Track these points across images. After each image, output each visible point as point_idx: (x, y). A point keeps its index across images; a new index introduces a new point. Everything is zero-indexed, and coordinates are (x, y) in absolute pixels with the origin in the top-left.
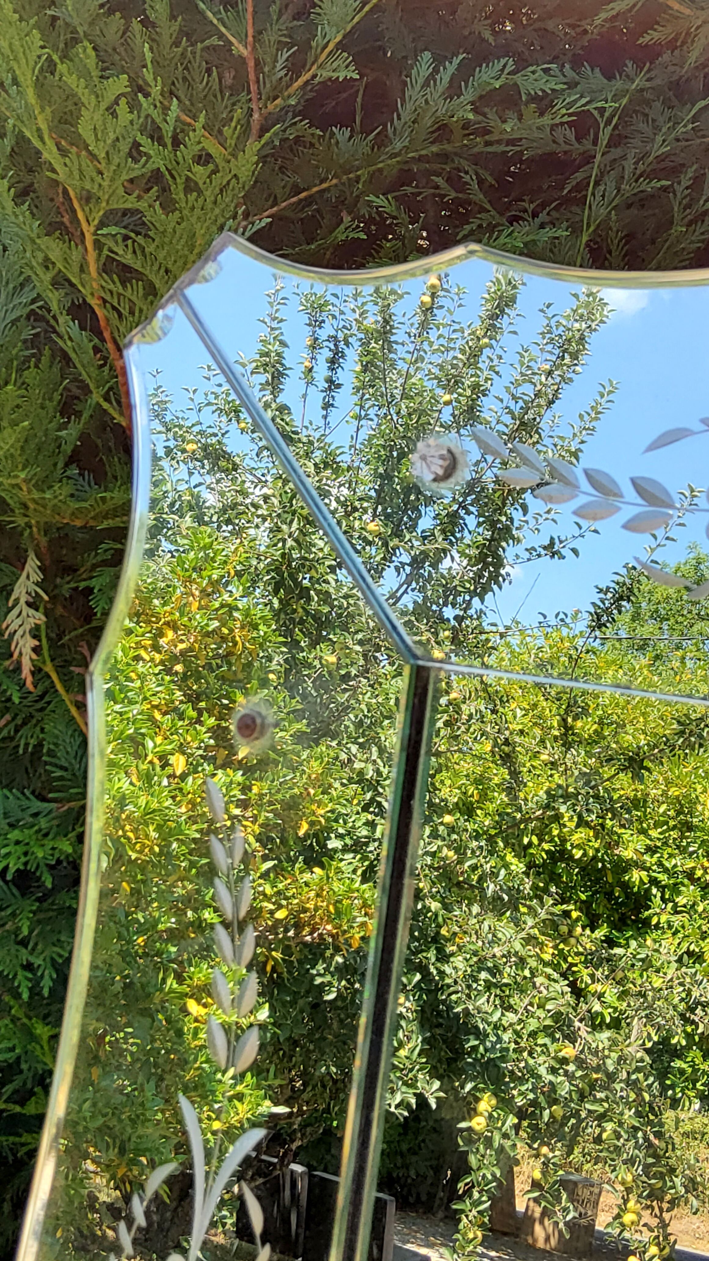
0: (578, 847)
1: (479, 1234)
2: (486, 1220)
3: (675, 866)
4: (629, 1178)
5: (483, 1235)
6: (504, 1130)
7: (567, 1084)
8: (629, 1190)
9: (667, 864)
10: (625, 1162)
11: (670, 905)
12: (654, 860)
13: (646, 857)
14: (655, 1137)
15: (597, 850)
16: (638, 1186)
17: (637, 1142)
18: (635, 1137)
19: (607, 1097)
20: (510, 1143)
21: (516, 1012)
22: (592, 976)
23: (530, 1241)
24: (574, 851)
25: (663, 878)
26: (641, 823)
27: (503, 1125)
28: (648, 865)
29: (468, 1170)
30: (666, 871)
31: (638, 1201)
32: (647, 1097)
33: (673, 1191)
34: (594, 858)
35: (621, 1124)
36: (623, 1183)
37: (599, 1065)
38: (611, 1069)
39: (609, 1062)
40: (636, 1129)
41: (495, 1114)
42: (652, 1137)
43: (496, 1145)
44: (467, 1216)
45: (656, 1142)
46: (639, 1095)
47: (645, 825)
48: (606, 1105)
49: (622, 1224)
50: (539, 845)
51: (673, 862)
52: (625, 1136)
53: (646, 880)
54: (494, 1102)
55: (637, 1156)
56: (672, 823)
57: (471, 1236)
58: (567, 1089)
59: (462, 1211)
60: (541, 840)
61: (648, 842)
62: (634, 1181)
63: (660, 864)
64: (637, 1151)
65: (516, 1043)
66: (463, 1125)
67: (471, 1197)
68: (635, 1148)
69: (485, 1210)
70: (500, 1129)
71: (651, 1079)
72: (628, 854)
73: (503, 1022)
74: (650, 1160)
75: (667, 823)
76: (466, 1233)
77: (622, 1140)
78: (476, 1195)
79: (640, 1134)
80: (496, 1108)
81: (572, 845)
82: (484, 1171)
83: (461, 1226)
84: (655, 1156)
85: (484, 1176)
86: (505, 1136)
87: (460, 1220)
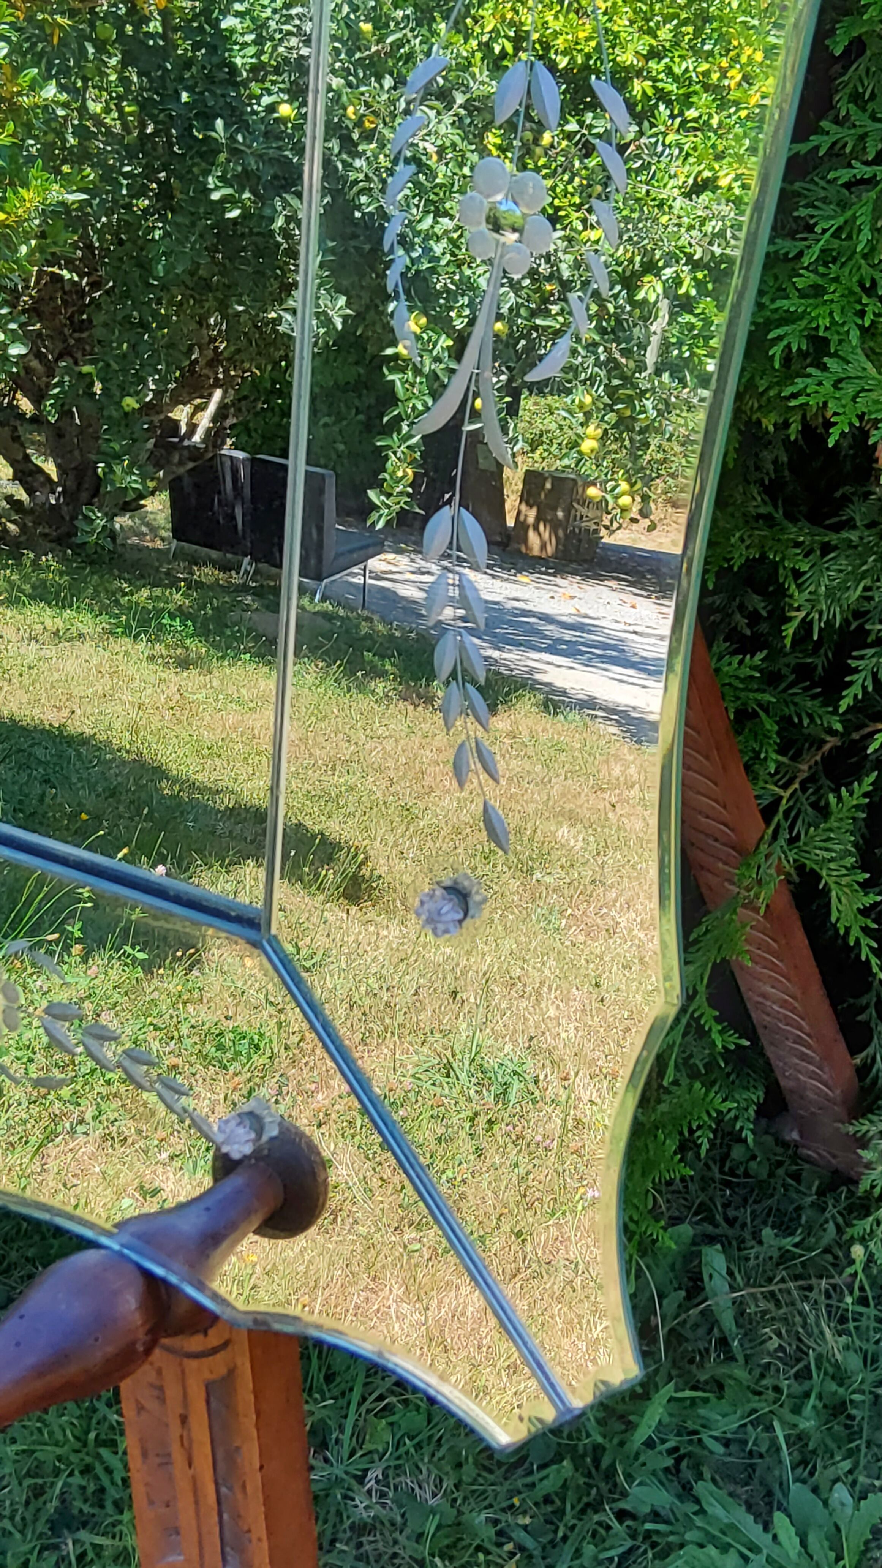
0: (564, 53)
1: (410, 472)
2: (418, 455)
3: (687, 70)
4: (588, 400)
5: (415, 474)
6: (435, 353)
7: (512, 295)
8: (588, 415)
9: (677, 70)
10: (584, 382)
11: (678, 120)
12: (661, 66)
13: (652, 64)
14: (622, 356)
15: (588, 56)
16: (598, 409)
17: (597, 359)
18: (595, 353)
19: (562, 310)
20: (442, 366)
21: (452, 218)
22: (584, 221)
23: (523, 549)
24: (559, 58)
25: (671, 87)
26: (648, 21)
27: (434, 347)
28: (654, 74)
29: (394, 400)
30: (676, 79)
31: (598, 427)
32: (611, 308)
33: (642, 416)
34: (585, 67)
35: (578, 340)
36: (581, 406)
37: (552, 273)
38: (566, 274)
39: (563, 266)
40: (595, 345)
41: (425, 336)
42: (617, 355)
43: (426, 370)
44: (395, 453)
45: (623, 361)
46: (602, 307)
47: (652, 24)
48: (561, 319)
49: (580, 453)
50: (515, 55)
51: (684, 65)
52: (583, 352)
53: (650, 92)
54: (423, 320)
55: (597, 375)
56: (684, 16)
57: (400, 474)
58: (513, 301)
59: (389, 447)
60: (517, 49)
61: (655, 43)
62: (593, 403)
63: (669, 71)
64: (597, 369)
65: (453, 254)
66: (389, 351)
67: (399, 432)
68: (595, 365)
69: (417, 445)
70: (431, 351)
71: (618, 288)
72: (627, 58)
73: (436, 230)
74: (616, 382)
75: (677, 16)
76: (394, 472)
77: (580, 359)
78: (405, 429)
79: (601, 349)
80: (425, 329)
81: (556, 53)
82: (414, 401)
83: (388, 465)
84: (623, 377)
85: (414, 408)
86: (437, 359)
87: (387, 458)
